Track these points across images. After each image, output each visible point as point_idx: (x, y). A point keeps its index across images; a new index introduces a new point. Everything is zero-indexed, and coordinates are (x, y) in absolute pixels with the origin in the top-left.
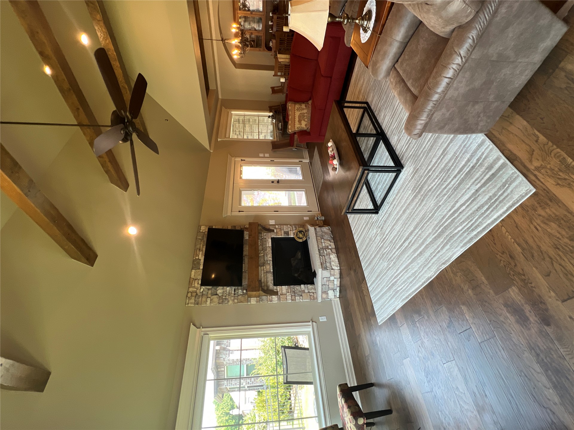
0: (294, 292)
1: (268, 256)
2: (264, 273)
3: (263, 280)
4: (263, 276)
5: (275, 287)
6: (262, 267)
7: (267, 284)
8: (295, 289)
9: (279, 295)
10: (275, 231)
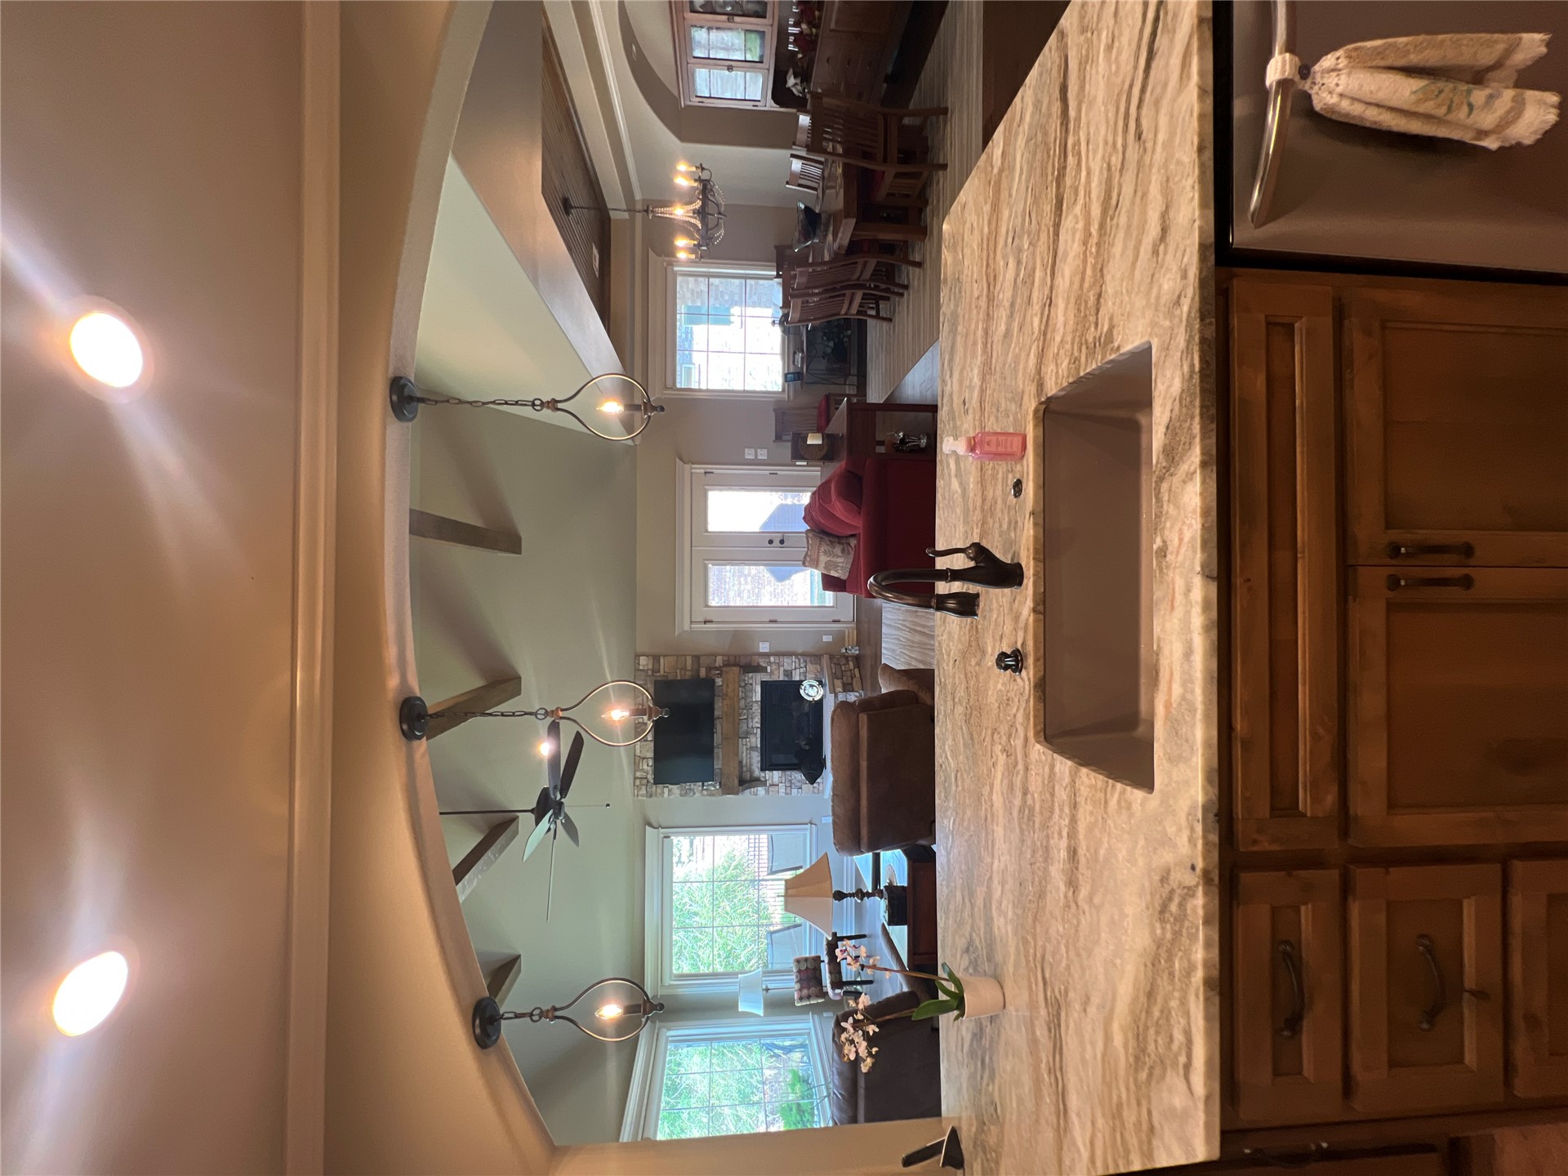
0: (790, 781)
1: (755, 720)
2: (747, 750)
3: (744, 762)
4: (744, 754)
6: (744, 740)
7: (750, 768)
9: (768, 785)
10: (769, 670)
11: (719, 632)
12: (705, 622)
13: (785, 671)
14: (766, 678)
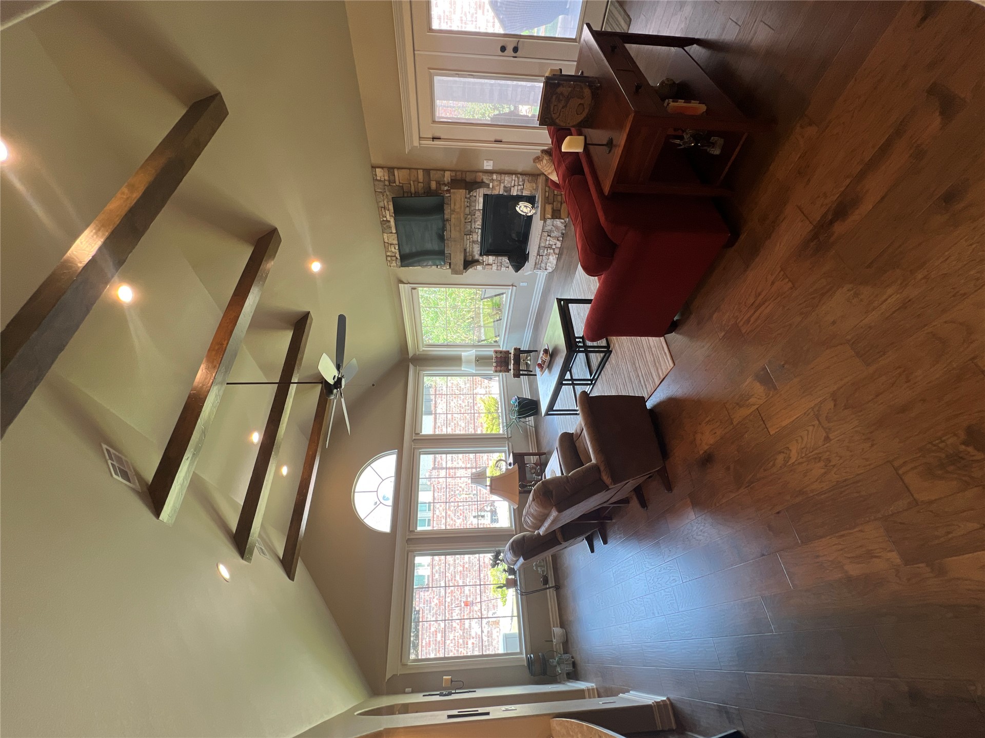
1: (477, 224)
2: (470, 242)
3: (468, 250)
4: (468, 245)
5: (481, 258)
6: (468, 236)
7: (472, 254)
9: (485, 264)
10: (491, 186)
11: (447, 150)
12: (434, 139)
13: (504, 187)
14: (489, 192)
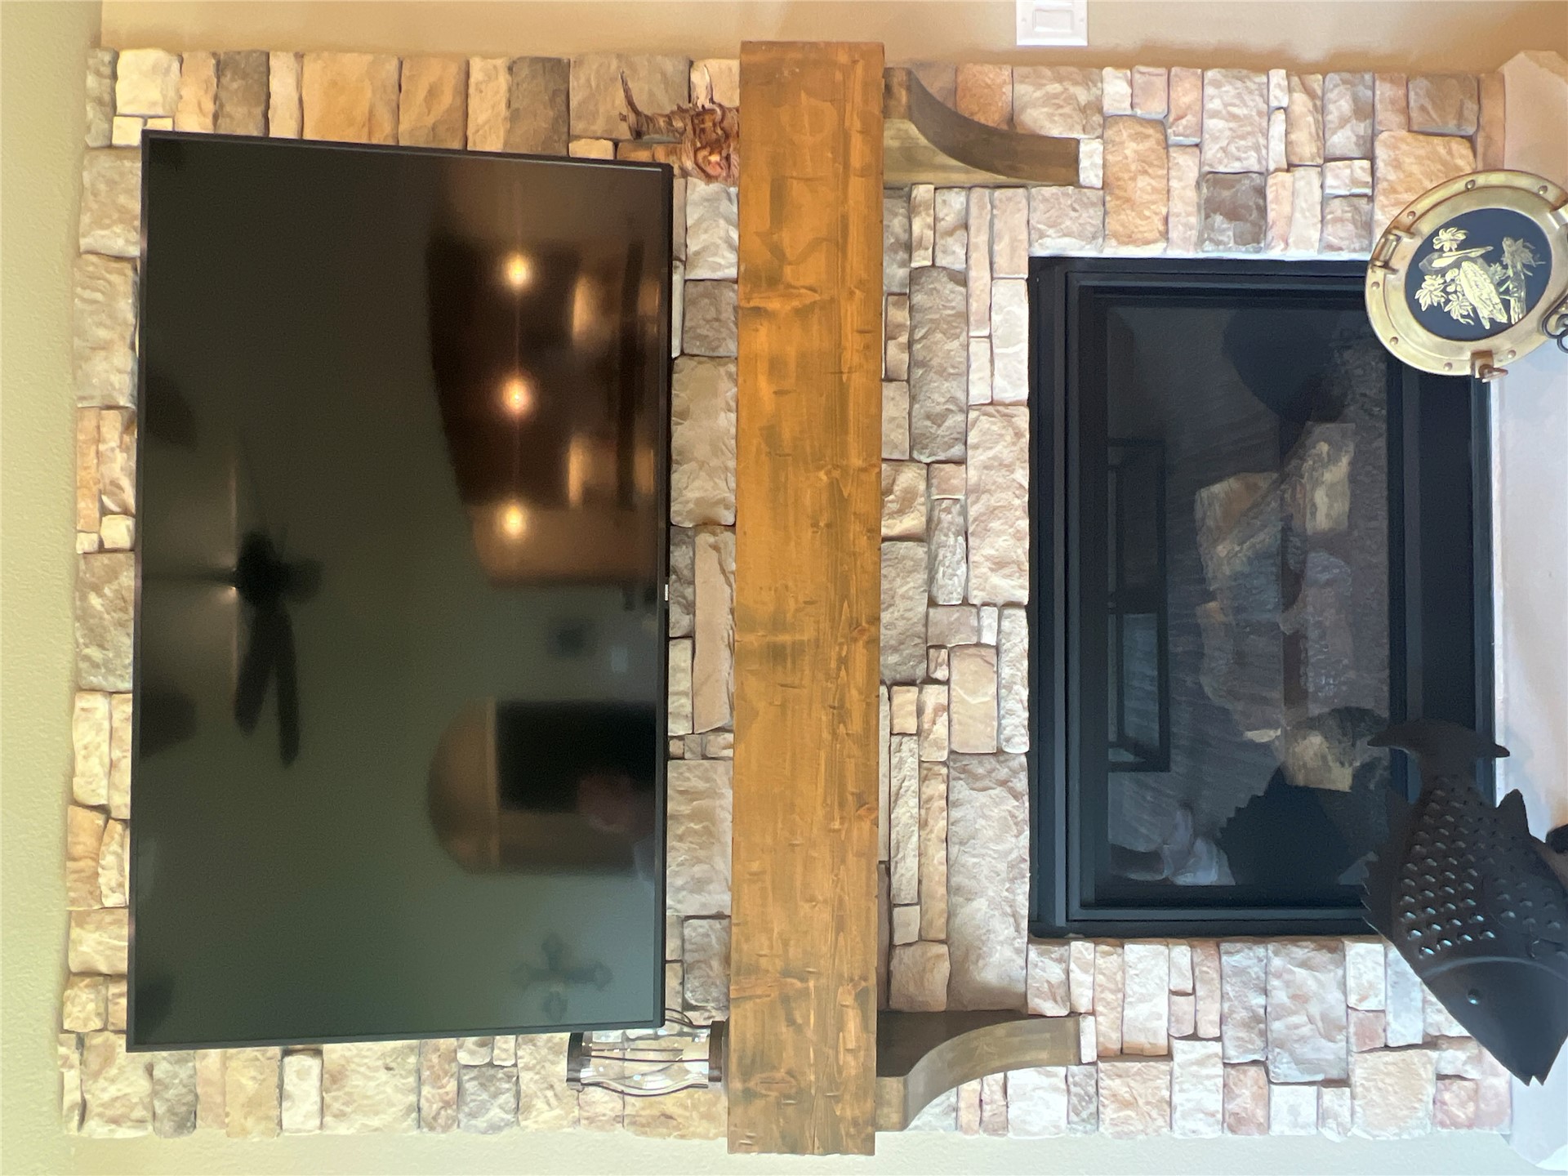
0: (1259, 1022)
3: (906, 871)
4: (907, 810)
5: (1046, 966)
6: (908, 697)
7: (950, 915)
8: (1280, 996)
9: (1088, 1053)
10: (1090, 172)
13: (1210, 179)
